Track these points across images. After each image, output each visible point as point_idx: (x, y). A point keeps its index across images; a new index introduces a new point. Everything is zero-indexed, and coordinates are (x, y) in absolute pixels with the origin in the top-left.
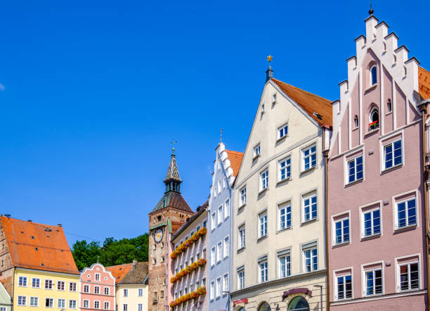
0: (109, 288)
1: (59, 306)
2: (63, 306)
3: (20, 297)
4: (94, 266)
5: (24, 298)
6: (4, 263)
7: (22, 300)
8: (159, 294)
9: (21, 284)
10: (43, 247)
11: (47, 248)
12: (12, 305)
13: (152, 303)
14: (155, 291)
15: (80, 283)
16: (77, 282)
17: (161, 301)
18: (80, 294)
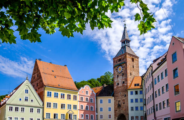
0: (93, 99)
1: (68, 108)
2: (70, 108)
3: (48, 103)
4: (85, 86)
5: (50, 103)
6: (39, 85)
7: (49, 105)
8: (122, 102)
9: (48, 96)
10: (58, 76)
11: (61, 77)
12: (43, 108)
13: (116, 107)
14: (118, 100)
15: (79, 95)
16: (77, 95)
17: (123, 105)
18: (79, 102)
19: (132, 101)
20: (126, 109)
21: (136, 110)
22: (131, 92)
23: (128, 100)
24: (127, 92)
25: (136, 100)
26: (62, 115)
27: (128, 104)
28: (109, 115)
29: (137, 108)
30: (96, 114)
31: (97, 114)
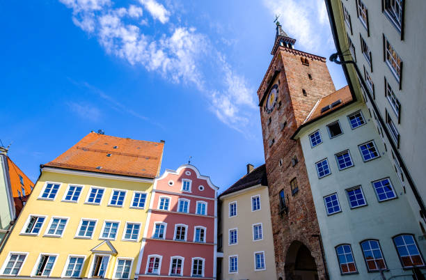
0: (207, 203)
1: (105, 235)
2: (113, 236)
4: (182, 168)
5: (43, 219)
7: (36, 224)
8: (288, 191)
9: (45, 196)
12: (7, 234)
13: (277, 217)
14: (279, 189)
15: (154, 193)
16: (147, 192)
17: (295, 203)
18: (150, 214)
19: (323, 169)
20: (306, 216)
21: (354, 204)
22: (312, 136)
23: (305, 172)
24: (300, 145)
25: (344, 160)
26: (73, 259)
27: (310, 189)
28: (257, 256)
29: (355, 196)
30: (216, 255)
31: (220, 255)
